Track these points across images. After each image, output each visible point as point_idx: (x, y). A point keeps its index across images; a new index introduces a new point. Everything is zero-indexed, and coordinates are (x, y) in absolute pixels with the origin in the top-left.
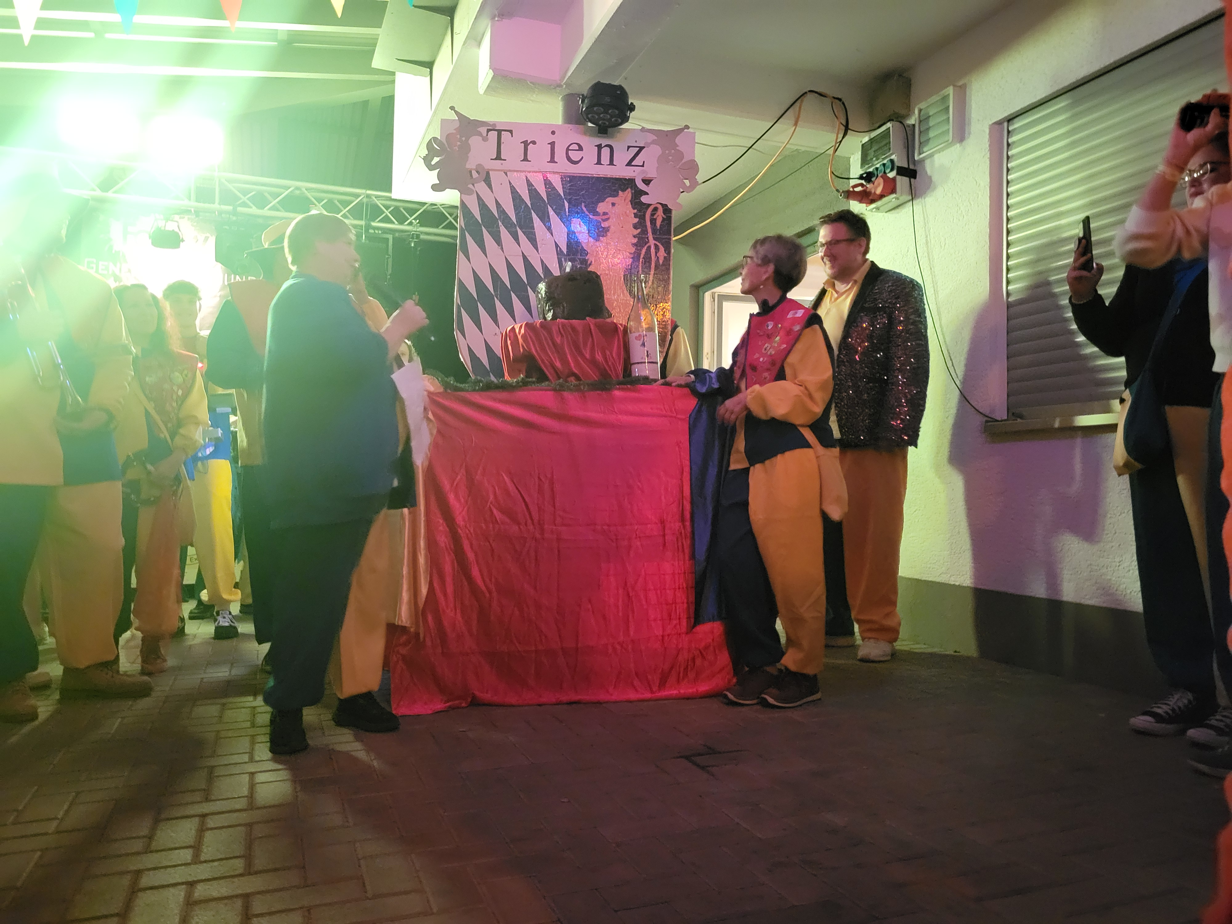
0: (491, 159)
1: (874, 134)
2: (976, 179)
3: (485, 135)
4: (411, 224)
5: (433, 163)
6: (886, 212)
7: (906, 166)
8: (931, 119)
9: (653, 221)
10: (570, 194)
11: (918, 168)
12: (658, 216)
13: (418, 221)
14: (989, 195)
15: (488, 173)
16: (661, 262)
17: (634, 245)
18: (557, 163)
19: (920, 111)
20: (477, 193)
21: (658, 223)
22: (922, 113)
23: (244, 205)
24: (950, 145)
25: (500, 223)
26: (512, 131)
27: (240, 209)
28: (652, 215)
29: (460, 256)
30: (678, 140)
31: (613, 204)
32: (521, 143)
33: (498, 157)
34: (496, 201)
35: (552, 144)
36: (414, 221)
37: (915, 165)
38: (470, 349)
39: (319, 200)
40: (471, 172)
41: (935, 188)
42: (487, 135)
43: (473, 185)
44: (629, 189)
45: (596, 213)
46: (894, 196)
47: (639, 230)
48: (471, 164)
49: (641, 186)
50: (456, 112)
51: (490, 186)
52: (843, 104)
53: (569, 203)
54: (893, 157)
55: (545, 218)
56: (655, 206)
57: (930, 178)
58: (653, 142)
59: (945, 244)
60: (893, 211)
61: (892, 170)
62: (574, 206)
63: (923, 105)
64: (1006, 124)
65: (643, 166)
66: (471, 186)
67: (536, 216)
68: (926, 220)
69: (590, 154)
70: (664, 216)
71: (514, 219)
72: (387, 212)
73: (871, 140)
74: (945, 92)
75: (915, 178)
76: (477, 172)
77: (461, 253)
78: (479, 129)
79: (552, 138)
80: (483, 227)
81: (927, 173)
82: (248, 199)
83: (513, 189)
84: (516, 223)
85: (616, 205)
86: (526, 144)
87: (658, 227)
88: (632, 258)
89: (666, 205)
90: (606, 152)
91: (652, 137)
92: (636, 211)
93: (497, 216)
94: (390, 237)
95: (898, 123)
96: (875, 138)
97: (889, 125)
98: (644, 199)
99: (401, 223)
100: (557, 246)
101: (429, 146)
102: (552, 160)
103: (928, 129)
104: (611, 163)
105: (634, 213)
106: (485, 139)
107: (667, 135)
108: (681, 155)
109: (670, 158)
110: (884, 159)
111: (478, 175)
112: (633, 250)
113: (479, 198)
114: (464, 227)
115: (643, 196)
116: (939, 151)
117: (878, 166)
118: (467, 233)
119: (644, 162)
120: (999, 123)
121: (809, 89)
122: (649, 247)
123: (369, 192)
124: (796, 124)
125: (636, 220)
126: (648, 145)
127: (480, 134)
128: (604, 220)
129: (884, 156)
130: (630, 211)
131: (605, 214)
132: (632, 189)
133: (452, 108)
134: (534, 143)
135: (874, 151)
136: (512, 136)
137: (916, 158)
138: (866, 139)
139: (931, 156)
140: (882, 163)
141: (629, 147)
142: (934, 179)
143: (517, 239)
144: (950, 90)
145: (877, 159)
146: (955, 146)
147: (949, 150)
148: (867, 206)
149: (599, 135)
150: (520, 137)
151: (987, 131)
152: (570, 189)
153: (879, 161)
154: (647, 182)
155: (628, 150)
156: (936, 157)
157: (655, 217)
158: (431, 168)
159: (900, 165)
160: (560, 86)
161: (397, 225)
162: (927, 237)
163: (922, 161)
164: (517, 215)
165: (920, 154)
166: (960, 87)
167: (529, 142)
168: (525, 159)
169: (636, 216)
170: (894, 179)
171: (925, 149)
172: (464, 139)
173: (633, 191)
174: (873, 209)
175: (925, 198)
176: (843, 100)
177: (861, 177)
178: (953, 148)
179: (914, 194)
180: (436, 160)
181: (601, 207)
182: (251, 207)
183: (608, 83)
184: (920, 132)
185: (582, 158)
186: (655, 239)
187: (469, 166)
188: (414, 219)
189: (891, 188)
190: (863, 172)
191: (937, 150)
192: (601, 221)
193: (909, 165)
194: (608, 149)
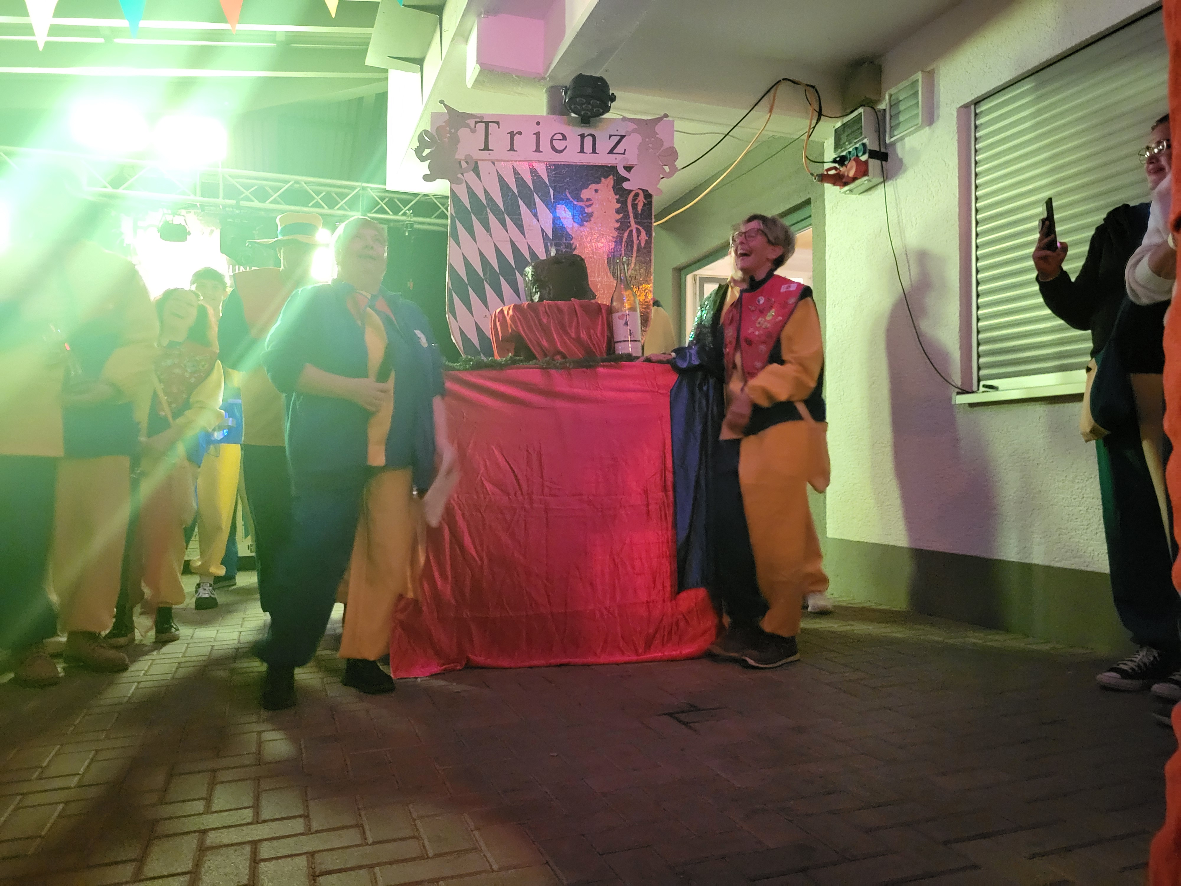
0: (480, 150)
1: (846, 119)
2: (946, 160)
3: (473, 126)
4: (405, 214)
5: (424, 154)
6: (859, 194)
7: (877, 149)
8: (901, 103)
9: (635, 207)
10: (555, 181)
11: (889, 151)
12: (639, 201)
13: (411, 211)
14: (957, 175)
15: (476, 163)
16: (643, 245)
17: (618, 229)
18: (542, 152)
19: (891, 96)
20: (466, 181)
21: (640, 208)
22: (893, 98)
23: (248, 199)
24: (919, 128)
25: (489, 211)
26: (499, 122)
27: (243, 203)
28: (634, 200)
29: (451, 242)
30: (657, 128)
31: (596, 191)
32: (508, 134)
33: (486, 148)
34: (485, 190)
35: (538, 134)
36: (407, 212)
37: (886, 149)
38: (461, 331)
39: (318, 193)
40: (460, 162)
41: (905, 170)
42: (475, 127)
43: (462, 174)
44: (611, 176)
45: (580, 200)
46: (866, 178)
47: (622, 215)
48: (460, 155)
49: (623, 172)
50: (445, 106)
51: (478, 176)
52: (816, 90)
53: (554, 190)
54: (865, 141)
55: (531, 206)
56: (637, 191)
57: (901, 160)
58: (634, 131)
59: (916, 224)
60: (866, 193)
61: (864, 153)
62: (559, 193)
63: (893, 91)
64: (973, 107)
65: (624, 153)
66: (460, 176)
67: (522, 203)
68: (898, 201)
69: (573, 142)
70: (645, 201)
71: (502, 206)
72: (382, 204)
73: (844, 126)
74: (914, 78)
75: (886, 160)
76: (466, 162)
77: (451, 239)
78: (467, 121)
79: (537, 129)
80: (472, 215)
81: (898, 155)
82: (250, 193)
83: (501, 179)
84: (503, 210)
85: (599, 191)
86: (512, 134)
87: (640, 212)
88: (615, 242)
89: (647, 191)
90: (588, 141)
91: (632, 126)
92: (618, 197)
93: (486, 204)
94: (385, 227)
95: (870, 108)
96: (848, 123)
97: (861, 110)
98: (626, 185)
99: (396, 213)
100: (543, 231)
101: (420, 139)
102: (538, 150)
103: (899, 113)
104: (594, 151)
105: (616, 199)
106: (473, 131)
107: (647, 124)
108: (661, 142)
109: (650, 145)
110: (856, 143)
111: (466, 165)
112: (616, 234)
113: (468, 187)
114: (454, 215)
115: (625, 183)
116: (909, 134)
117: (851, 150)
118: (457, 221)
119: (625, 150)
120: (966, 106)
121: (784, 77)
122: (631, 231)
123: (364, 185)
124: (771, 111)
125: (619, 205)
126: (630, 133)
127: (468, 126)
128: (588, 206)
129: (856, 141)
130: (613, 197)
131: (588, 200)
132: (614, 176)
133: (442, 102)
134: (520, 133)
135: (847, 136)
136: (499, 128)
137: (888, 141)
138: (839, 124)
139: (902, 139)
140: (854, 147)
141: (611, 136)
142: (905, 161)
143: (504, 225)
144: (919, 76)
145: (850, 143)
146: (925, 129)
147: (919, 133)
148: (840, 189)
149: (582, 125)
150: (506, 128)
151: (955, 114)
152: (555, 177)
153: (851, 145)
154: (628, 169)
155: (609, 139)
156: (907, 140)
157: (636, 202)
158: (422, 159)
159: (871, 148)
160: (544, 78)
161: (391, 215)
162: (898, 217)
163: (893, 144)
164: (504, 202)
165: (891, 137)
166: (929, 72)
167: (515, 133)
168: (512, 149)
169: (618, 201)
170: (866, 162)
171: (896, 133)
172: (453, 131)
173: (615, 178)
174: (847, 191)
175: (896, 180)
176: (816, 87)
177: (835, 161)
178: (922, 131)
179: (886, 177)
180: (427, 151)
181: (585, 194)
182: (253, 201)
183: (589, 74)
184: (891, 117)
185: (566, 146)
186: (636, 223)
187: (457, 157)
188: (409, 210)
189: (863, 171)
190: (836, 156)
191: (906, 134)
192: (586, 207)
193: (880, 149)
194: (591, 138)
